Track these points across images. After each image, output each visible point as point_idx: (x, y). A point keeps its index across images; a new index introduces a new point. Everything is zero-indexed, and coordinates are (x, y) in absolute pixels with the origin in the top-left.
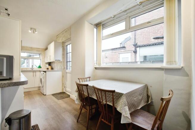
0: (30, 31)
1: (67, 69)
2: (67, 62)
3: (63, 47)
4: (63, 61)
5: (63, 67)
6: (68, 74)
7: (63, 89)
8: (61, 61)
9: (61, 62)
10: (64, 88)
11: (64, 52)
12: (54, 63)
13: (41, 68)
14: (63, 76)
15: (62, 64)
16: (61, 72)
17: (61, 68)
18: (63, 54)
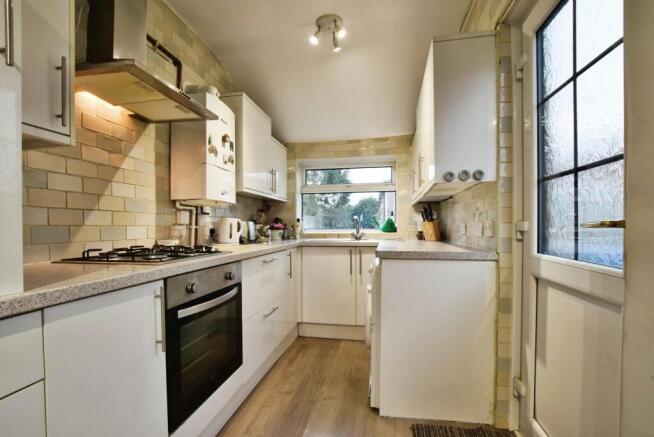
0: (314, 41)
1: (543, 247)
2: (543, 180)
3: (504, 63)
4: (510, 181)
5: (503, 231)
6: (554, 298)
7: (498, 406)
8: (489, 176)
9: (492, 185)
10: (513, 405)
11: (509, 101)
12: (453, 203)
13: (395, 230)
14: (503, 305)
15: (501, 202)
16: (493, 265)
17: (488, 233)
18: (509, 120)
